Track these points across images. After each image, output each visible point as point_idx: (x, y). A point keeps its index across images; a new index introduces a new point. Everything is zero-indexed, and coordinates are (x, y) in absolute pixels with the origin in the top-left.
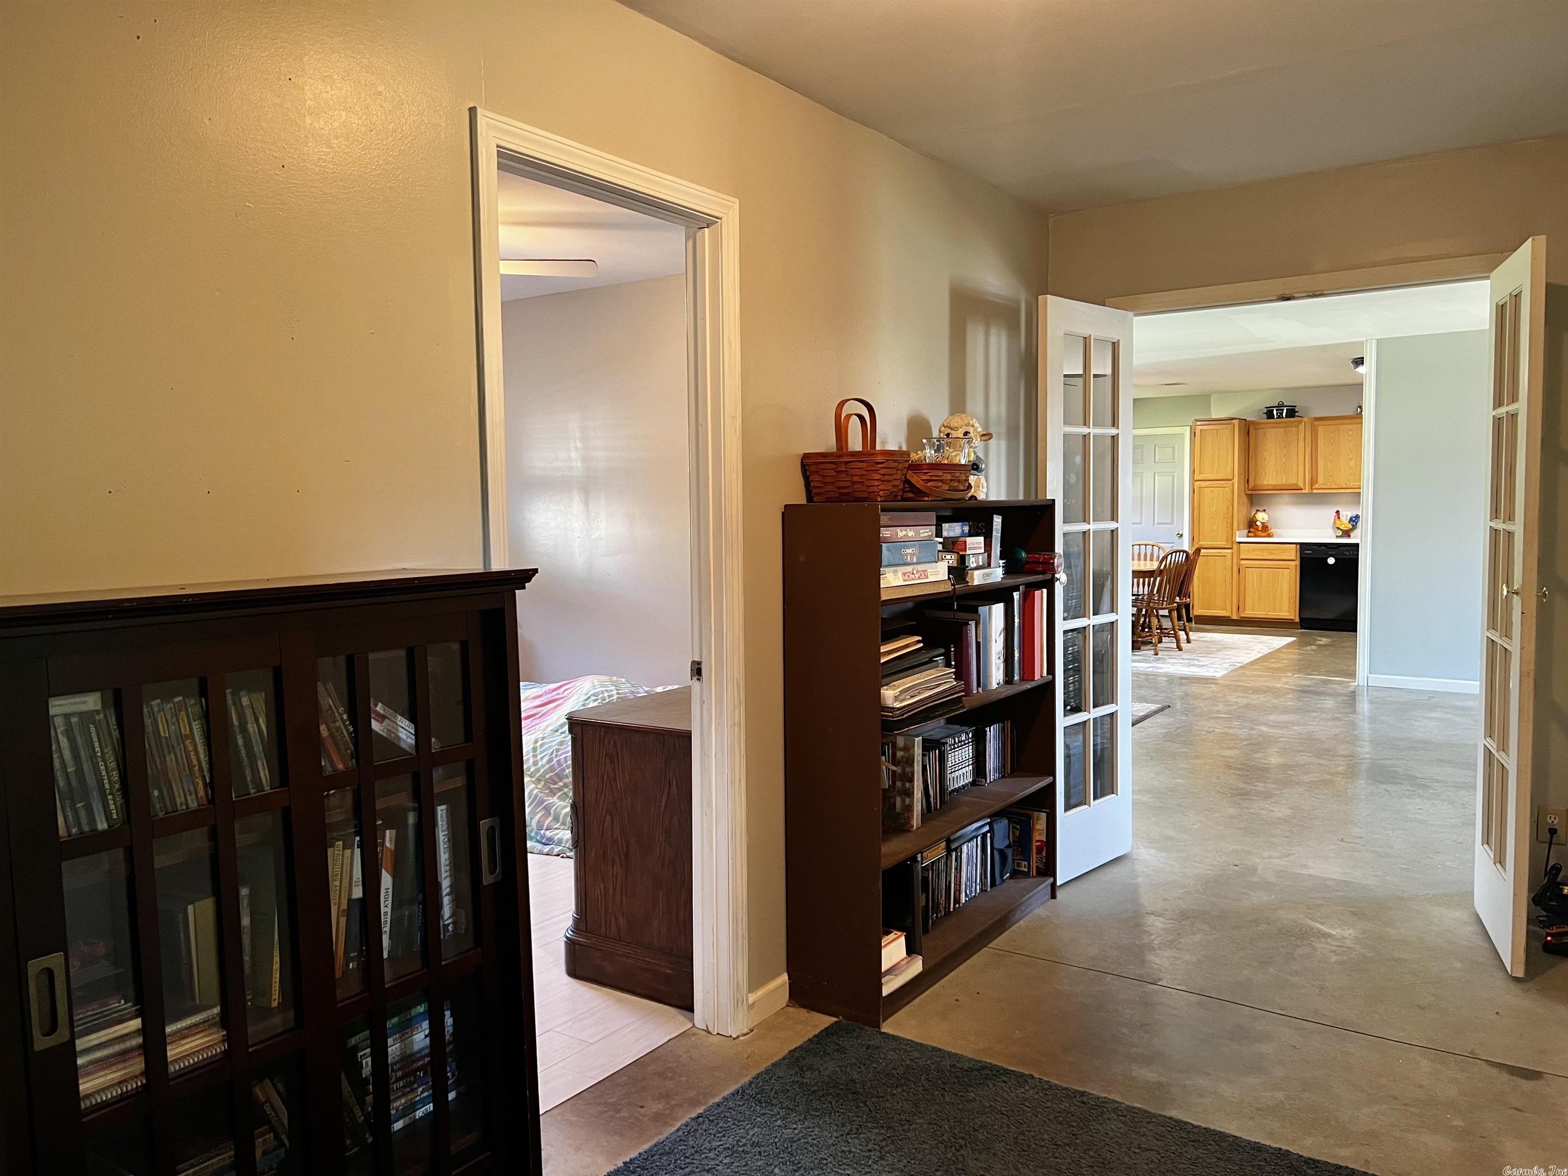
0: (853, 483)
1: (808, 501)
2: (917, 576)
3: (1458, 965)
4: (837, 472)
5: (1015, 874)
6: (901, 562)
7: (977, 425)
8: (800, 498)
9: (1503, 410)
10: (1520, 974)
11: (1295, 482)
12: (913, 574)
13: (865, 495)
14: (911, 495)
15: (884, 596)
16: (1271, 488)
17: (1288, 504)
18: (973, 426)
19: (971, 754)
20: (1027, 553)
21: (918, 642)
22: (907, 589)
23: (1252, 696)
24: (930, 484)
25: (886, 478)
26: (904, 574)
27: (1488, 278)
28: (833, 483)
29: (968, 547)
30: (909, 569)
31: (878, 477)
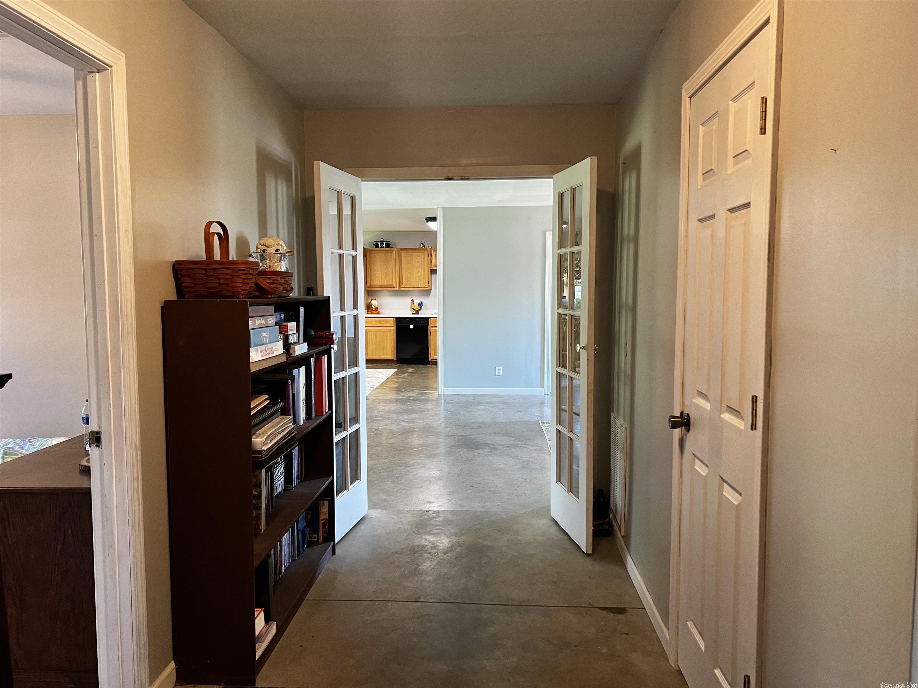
0: (219, 284)
1: (178, 297)
2: (268, 352)
3: (559, 552)
4: (206, 276)
5: (311, 544)
6: (261, 343)
7: (283, 245)
8: (172, 296)
9: (567, 250)
10: (590, 552)
11: (391, 284)
12: (266, 351)
13: (230, 293)
14: (258, 293)
15: (253, 369)
16: (380, 287)
17: (387, 296)
18: (281, 246)
19: (283, 470)
20: (314, 332)
21: (266, 399)
22: (264, 362)
23: (389, 405)
24: (272, 286)
25: (246, 281)
26: (261, 351)
27: (551, 178)
28: (202, 284)
29: (289, 329)
30: (263, 347)
31: (241, 280)
